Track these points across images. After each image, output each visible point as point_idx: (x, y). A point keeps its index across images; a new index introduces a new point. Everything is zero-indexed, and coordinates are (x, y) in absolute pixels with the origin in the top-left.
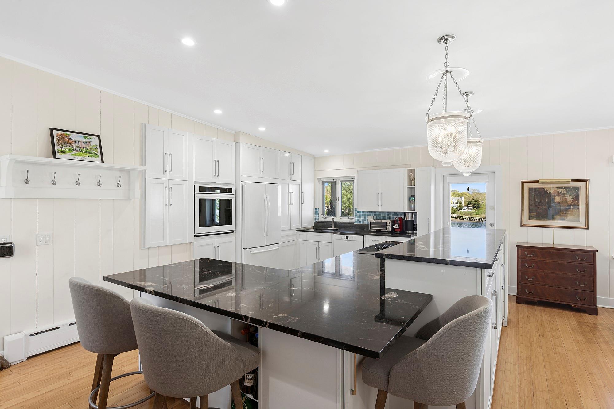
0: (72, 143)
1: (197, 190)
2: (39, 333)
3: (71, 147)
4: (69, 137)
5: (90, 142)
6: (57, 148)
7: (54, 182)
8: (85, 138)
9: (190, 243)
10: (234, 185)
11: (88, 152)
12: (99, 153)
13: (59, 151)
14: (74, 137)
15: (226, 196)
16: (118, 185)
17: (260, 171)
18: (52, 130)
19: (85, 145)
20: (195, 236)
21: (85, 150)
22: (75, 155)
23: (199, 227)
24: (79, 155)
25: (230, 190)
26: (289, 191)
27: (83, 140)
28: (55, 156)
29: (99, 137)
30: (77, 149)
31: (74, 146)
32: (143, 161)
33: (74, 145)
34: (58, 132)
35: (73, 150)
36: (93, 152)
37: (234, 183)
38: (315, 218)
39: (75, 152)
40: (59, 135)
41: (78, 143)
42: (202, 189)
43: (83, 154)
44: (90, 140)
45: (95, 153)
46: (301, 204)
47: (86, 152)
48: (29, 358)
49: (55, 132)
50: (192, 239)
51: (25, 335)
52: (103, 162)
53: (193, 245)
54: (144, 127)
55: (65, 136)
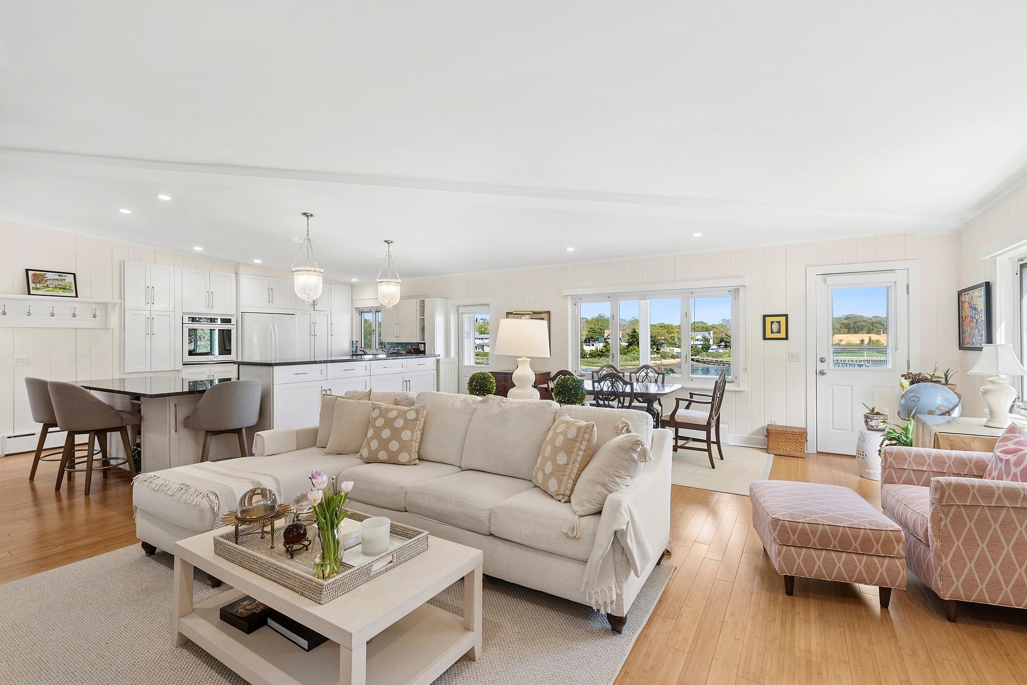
0: (46, 280)
1: (186, 320)
2: (15, 437)
3: (45, 285)
4: (43, 276)
5: (64, 280)
6: (32, 285)
7: (29, 314)
8: (60, 276)
9: (178, 371)
10: (235, 316)
11: (62, 288)
12: (74, 289)
13: (33, 288)
14: (49, 275)
15: (225, 327)
16: (95, 316)
17: (269, 302)
18: (27, 270)
19: (59, 283)
20: (183, 364)
21: (59, 286)
22: (49, 291)
23: (189, 355)
24: (53, 291)
25: (229, 321)
26: (312, 322)
27: (58, 277)
28: (29, 293)
29: (74, 274)
30: (51, 286)
31: (48, 284)
32: (122, 294)
33: (49, 282)
34: (34, 272)
35: (48, 286)
36: (68, 288)
37: (235, 314)
38: (352, 351)
39: (48, 289)
40: (34, 275)
41: (52, 280)
42: (193, 320)
43: (58, 290)
44: (65, 278)
45: (69, 289)
46: (330, 337)
47: (60, 288)
48: (6, 455)
49: (30, 273)
50: (179, 366)
51: (3, 437)
52: (77, 297)
53: (182, 372)
54: (122, 264)
55: (40, 276)
